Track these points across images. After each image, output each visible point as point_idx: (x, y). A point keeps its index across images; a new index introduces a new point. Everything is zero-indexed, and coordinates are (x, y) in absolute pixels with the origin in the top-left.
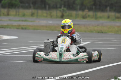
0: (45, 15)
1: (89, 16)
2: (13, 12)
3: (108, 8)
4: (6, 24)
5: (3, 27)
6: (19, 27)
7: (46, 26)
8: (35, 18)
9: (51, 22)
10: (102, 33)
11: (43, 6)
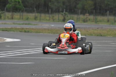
0: (48, 18)
1: (89, 19)
2: (17, 15)
3: (108, 12)
4: (10, 27)
5: (6, 30)
6: (22, 30)
7: (48, 30)
8: (38, 21)
9: (53, 26)
10: (101, 36)
11: (46, 10)
